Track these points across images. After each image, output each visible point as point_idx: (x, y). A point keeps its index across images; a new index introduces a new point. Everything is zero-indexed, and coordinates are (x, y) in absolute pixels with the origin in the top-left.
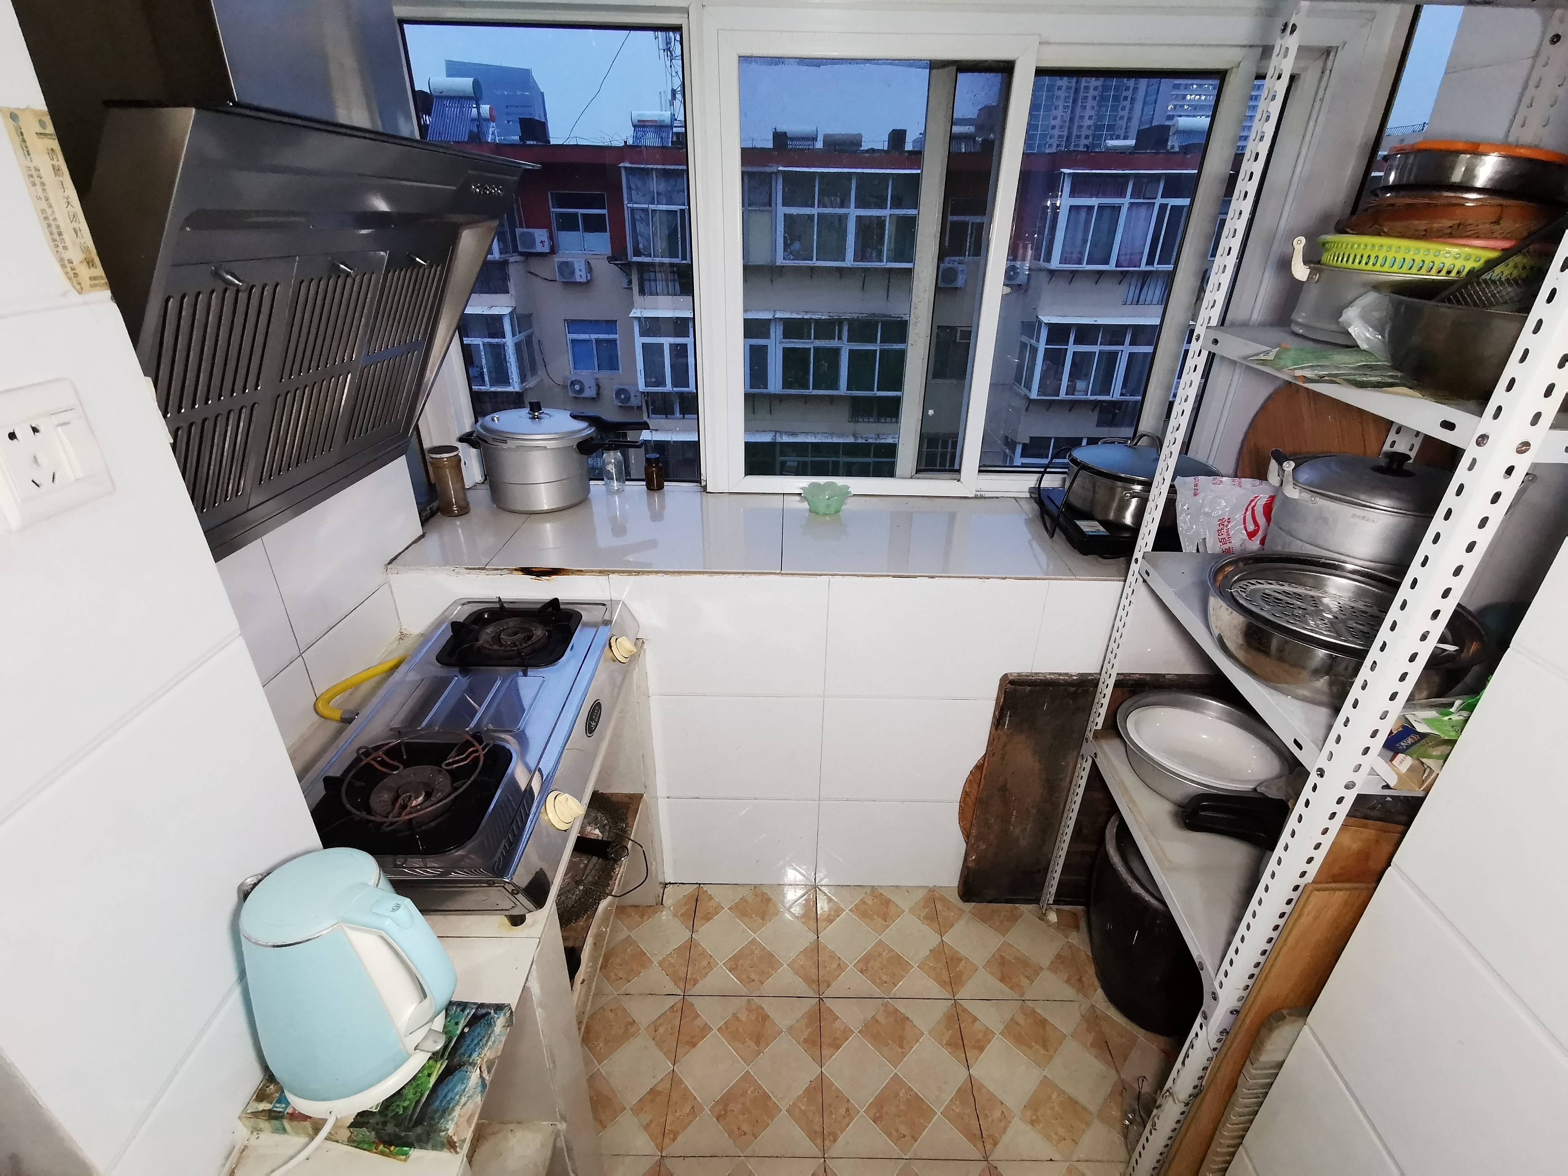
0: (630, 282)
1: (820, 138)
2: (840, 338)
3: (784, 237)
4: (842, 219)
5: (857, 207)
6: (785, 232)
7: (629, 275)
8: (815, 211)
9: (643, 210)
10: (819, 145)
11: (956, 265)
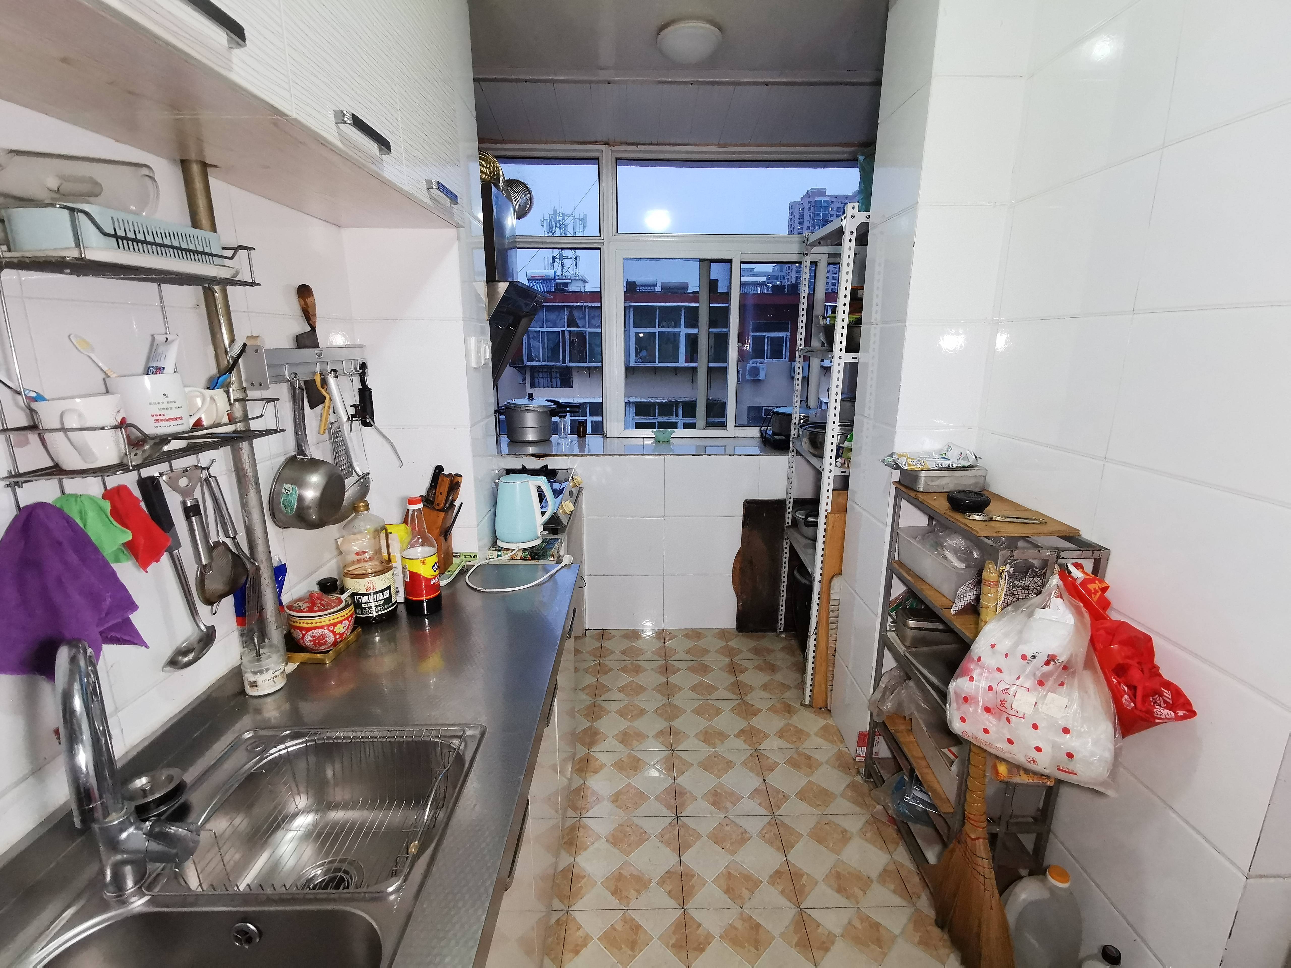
0: (524, 379)
1: (659, 285)
2: (677, 415)
3: (635, 347)
4: (676, 335)
5: (686, 327)
6: (636, 344)
7: (524, 374)
8: (657, 330)
9: (535, 331)
10: (658, 289)
11: (758, 365)
